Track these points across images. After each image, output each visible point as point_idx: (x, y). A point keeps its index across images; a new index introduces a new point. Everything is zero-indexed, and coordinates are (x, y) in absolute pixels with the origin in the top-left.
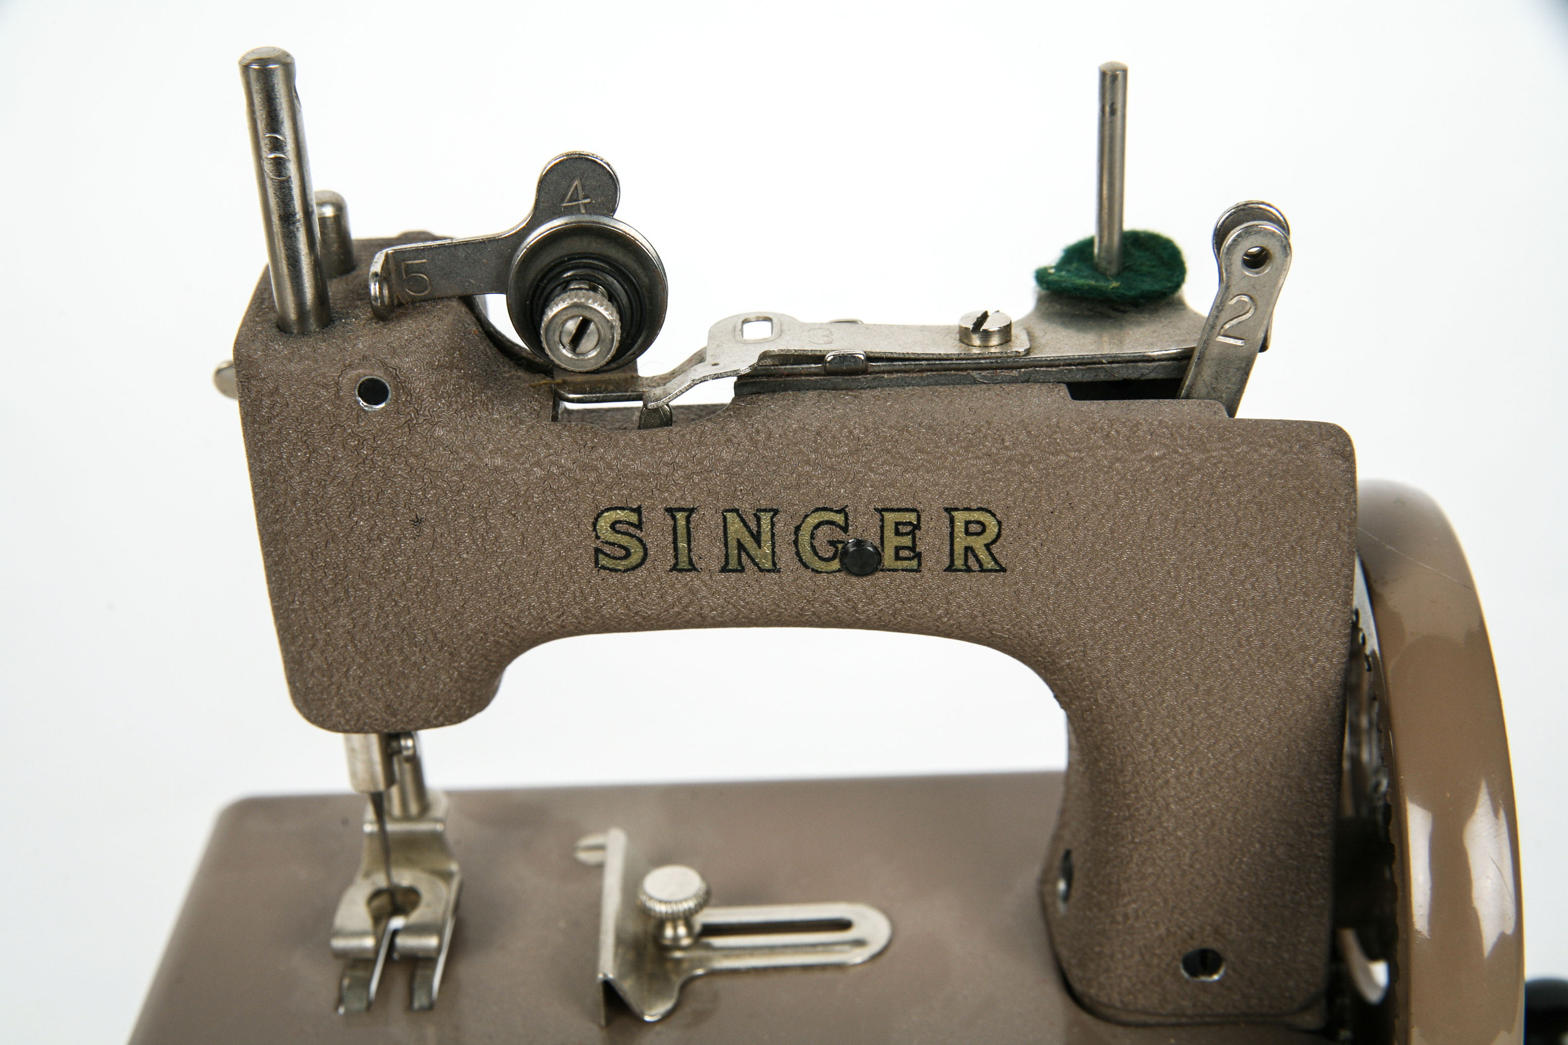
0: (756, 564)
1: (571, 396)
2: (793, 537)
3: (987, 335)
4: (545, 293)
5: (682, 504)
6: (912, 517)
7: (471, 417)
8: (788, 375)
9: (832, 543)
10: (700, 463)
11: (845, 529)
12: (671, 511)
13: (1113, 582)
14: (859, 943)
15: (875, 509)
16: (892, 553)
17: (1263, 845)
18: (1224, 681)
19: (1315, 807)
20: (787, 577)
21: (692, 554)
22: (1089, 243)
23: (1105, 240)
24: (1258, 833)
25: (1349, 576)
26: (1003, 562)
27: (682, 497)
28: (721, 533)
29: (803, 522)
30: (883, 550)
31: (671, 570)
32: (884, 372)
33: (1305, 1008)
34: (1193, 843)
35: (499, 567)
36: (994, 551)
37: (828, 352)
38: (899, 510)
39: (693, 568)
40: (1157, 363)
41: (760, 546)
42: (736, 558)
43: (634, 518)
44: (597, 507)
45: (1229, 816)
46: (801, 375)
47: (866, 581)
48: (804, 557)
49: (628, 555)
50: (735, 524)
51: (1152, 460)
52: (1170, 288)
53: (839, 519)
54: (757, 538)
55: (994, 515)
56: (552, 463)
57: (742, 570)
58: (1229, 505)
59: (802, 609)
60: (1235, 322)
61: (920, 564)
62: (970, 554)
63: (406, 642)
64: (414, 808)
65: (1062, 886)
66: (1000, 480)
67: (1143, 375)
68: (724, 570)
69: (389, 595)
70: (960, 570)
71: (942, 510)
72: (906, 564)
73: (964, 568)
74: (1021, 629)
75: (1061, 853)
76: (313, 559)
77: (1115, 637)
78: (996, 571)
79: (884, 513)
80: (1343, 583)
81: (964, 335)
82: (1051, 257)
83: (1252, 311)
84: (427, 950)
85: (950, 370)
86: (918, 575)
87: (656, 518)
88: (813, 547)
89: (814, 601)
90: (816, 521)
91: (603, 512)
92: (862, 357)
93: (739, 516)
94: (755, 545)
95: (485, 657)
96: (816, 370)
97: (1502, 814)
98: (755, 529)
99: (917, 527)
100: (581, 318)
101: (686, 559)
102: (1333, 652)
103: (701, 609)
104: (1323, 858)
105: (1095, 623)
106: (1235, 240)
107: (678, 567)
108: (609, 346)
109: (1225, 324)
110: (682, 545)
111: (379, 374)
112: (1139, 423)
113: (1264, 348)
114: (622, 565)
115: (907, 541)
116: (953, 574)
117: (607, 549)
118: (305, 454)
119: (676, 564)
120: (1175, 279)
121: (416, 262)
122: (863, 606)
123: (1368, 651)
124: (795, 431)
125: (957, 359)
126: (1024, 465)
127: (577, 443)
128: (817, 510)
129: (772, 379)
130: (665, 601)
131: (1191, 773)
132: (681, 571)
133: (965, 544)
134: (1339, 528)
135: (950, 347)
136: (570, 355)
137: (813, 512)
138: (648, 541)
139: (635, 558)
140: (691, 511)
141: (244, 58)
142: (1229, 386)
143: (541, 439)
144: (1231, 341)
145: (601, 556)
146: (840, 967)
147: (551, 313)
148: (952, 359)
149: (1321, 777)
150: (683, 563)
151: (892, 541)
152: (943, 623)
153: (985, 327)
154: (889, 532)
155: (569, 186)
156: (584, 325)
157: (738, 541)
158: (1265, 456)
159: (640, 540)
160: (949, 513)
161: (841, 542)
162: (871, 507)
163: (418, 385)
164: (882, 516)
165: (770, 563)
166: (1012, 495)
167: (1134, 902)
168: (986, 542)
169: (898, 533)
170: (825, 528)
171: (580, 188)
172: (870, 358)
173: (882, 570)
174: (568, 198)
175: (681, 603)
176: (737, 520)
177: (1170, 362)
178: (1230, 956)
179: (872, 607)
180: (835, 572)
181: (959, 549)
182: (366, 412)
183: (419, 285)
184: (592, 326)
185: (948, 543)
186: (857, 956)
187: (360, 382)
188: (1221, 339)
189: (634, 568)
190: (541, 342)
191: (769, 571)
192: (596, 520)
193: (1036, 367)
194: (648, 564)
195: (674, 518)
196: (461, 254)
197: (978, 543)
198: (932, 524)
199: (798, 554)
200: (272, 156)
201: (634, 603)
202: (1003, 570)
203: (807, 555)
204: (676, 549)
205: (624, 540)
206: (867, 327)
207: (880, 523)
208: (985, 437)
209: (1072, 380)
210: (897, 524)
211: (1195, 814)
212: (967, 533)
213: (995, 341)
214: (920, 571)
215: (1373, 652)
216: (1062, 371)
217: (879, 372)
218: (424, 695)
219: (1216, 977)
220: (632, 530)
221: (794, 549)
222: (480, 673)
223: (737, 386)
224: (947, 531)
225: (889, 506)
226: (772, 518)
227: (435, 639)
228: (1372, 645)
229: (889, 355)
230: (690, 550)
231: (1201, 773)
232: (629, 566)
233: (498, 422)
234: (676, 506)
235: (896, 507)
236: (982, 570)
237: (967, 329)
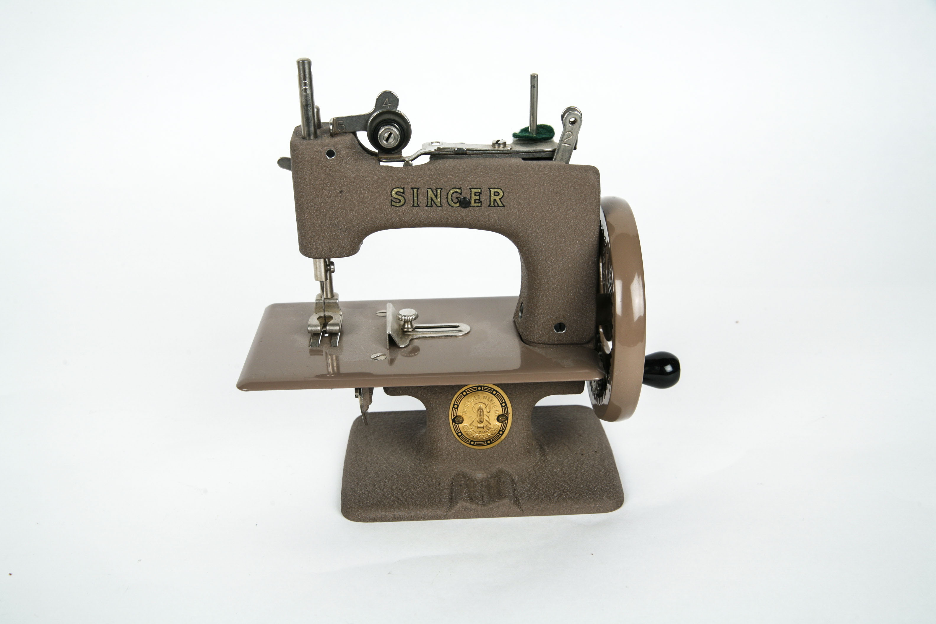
0: (436, 204)
1: (384, 160)
2: (446, 196)
3: (500, 144)
4: (378, 129)
5: (416, 187)
6: (479, 190)
7: (357, 162)
8: (444, 155)
9: (457, 198)
10: (421, 175)
11: (461, 194)
12: (412, 189)
13: (534, 210)
14: (460, 331)
15: (469, 188)
16: (474, 201)
17: (576, 290)
18: (565, 240)
19: (590, 278)
20: (444, 208)
21: (418, 201)
22: (528, 128)
23: (532, 127)
24: (575, 286)
25: (599, 208)
26: (504, 204)
27: (416, 184)
28: (426, 195)
29: (449, 192)
30: (471, 200)
31: (412, 206)
32: (471, 154)
33: (588, 342)
34: (557, 290)
35: (364, 205)
36: (502, 200)
37: (456, 148)
38: (476, 188)
39: (418, 206)
40: (546, 153)
41: (437, 199)
42: (430, 203)
43: (402, 191)
44: (392, 187)
45: (567, 281)
46: (448, 155)
47: (466, 210)
48: (449, 202)
49: (400, 201)
50: (430, 193)
51: (544, 174)
52: (550, 137)
53: (459, 191)
54: (436, 196)
55: (502, 190)
56: (380, 175)
57: (432, 206)
58: (566, 187)
59: (448, 219)
60: (567, 139)
61: (481, 205)
62: (495, 201)
63: (336, 228)
64: (329, 296)
65: (520, 314)
66: (503, 180)
67: (542, 156)
68: (427, 206)
69: (332, 214)
70: (492, 206)
71: (487, 189)
72: (477, 204)
73: (493, 206)
74: (509, 224)
75: (521, 303)
76: (311, 203)
77: (535, 226)
78: (502, 207)
79: (471, 189)
80: (597, 210)
81: (494, 145)
82: (517, 131)
83: (572, 136)
84: (336, 330)
85: (489, 154)
86: (481, 208)
87: (408, 190)
88: (452, 199)
89: (452, 216)
90: (453, 191)
91: (394, 189)
92: (465, 149)
93: (432, 190)
94: (436, 199)
95: (358, 234)
96: (452, 153)
97: (640, 278)
98: (436, 194)
99: (480, 193)
100: (389, 132)
101: (416, 203)
102: (595, 231)
103: (420, 219)
104: (593, 294)
105: (529, 222)
106: (567, 116)
107: (414, 205)
108: (397, 141)
109: (565, 140)
110: (415, 199)
111: (332, 148)
112: (541, 165)
113: (575, 149)
114: (399, 205)
115: (478, 197)
116: (490, 207)
117: (394, 200)
118: (311, 171)
119: (414, 204)
120: (552, 135)
121: (341, 121)
122: (465, 218)
123: (606, 241)
124: (447, 167)
125: (491, 151)
126: (510, 176)
127: (387, 170)
128: (453, 188)
129: (440, 156)
130: (410, 216)
131: (556, 268)
132: (415, 206)
133: (494, 198)
134: (596, 194)
135: (490, 148)
136: (386, 143)
137: (452, 189)
138: (405, 197)
139: (402, 203)
140: (418, 189)
141: (298, 60)
142: (566, 158)
143: (376, 168)
144: (566, 145)
145: (393, 202)
146: (456, 336)
147: (380, 132)
148: (490, 151)
149: (592, 269)
150: (416, 205)
151: (474, 197)
152: (487, 223)
153: (499, 142)
154: (473, 195)
155: (385, 100)
156: (390, 134)
157: (431, 198)
158: (575, 173)
159: (404, 197)
160: (489, 189)
161: (460, 198)
162: (468, 188)
163: (343, 153)
164: (471, 190)
165: (440, 204)
166: (507, 184)
167: (541, 309)
168: (499, 198)
169: (475, 195)
170: (455, 194)
171: (388, 101)
172: (468, 150)
173: (471, 206)
174: (385, 103)
175: (414, 217)
176: (431, 191)
177: (549, 153)
178: (567, 325)
179: (467, 218)
180: (458, 207)
181: (492, 200)
182: (329, 159)
183: (342, 128)
184: (392, 135)
185: (489, 198)
186: (460, 334)
187: (327, 151)
188: (563, 144)
189: (403, 205)
190: (379, 141)
191: (439, 207)
192: (392, 191)
193: (513, 153)
194: (406, 204)
195: (413, 191)
196: (354, 119)
197: (497, 198)
198: (485, 193)
199: (447, 201)
200: (304, 87)
201: (401, 217)
202: (504, 206)
203: (450, 202)
204: (414, 200)
205: (399, 197)
206: (466, 144)
207: (470, 192)
208: (499, 168)
209: (523, 157)
210: (475, 192)
211: (557, 280)
212: (494, 195)
213: (502, 146)
214: (481, 207)
215: (608, 241)
216: (520, 154)
217: (469, 154)
218: (340, 246)
219: (564, 332)
220: (401, 194)
221: (446, 200)
222: (356, 240)
223: (430, 158)
224: (489, 195)
225: (473, 187)
226: (440, 191)
227: (345, 228)
228: (607, 239)
229: (473, 149)
230: (417, 200)
231: (559, 268)
232: (400, 205)
233: (364, 164)
234: (414, 187)
235: (475, 187)
236: (498, 206)
237: (494, 143)
